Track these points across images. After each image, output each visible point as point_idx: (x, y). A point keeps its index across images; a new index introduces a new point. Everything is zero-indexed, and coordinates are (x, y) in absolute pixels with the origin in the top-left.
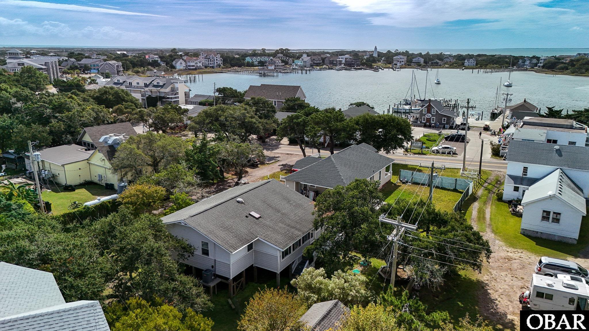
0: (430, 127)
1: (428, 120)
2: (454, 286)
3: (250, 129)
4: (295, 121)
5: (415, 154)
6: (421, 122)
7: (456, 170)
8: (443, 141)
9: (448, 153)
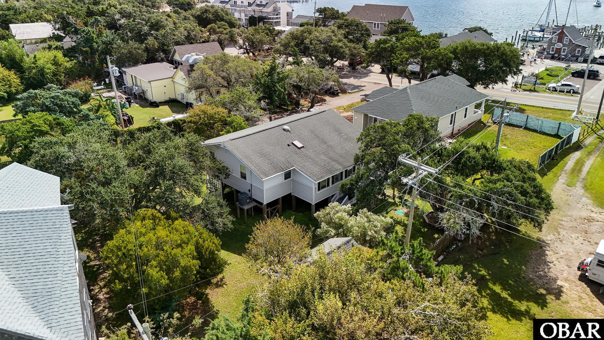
0: (559, 59)
1: (558, 51)
2: (507, 242)
3: (336, 53)
4: (382, 45)
5: (525, 90)
6: (548, 53)
7: (568, 113)
8: (568, 77)
9: (567, 92)
